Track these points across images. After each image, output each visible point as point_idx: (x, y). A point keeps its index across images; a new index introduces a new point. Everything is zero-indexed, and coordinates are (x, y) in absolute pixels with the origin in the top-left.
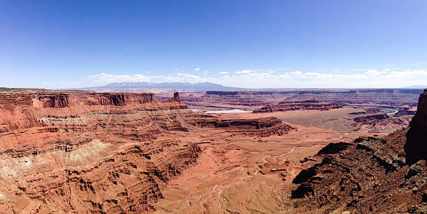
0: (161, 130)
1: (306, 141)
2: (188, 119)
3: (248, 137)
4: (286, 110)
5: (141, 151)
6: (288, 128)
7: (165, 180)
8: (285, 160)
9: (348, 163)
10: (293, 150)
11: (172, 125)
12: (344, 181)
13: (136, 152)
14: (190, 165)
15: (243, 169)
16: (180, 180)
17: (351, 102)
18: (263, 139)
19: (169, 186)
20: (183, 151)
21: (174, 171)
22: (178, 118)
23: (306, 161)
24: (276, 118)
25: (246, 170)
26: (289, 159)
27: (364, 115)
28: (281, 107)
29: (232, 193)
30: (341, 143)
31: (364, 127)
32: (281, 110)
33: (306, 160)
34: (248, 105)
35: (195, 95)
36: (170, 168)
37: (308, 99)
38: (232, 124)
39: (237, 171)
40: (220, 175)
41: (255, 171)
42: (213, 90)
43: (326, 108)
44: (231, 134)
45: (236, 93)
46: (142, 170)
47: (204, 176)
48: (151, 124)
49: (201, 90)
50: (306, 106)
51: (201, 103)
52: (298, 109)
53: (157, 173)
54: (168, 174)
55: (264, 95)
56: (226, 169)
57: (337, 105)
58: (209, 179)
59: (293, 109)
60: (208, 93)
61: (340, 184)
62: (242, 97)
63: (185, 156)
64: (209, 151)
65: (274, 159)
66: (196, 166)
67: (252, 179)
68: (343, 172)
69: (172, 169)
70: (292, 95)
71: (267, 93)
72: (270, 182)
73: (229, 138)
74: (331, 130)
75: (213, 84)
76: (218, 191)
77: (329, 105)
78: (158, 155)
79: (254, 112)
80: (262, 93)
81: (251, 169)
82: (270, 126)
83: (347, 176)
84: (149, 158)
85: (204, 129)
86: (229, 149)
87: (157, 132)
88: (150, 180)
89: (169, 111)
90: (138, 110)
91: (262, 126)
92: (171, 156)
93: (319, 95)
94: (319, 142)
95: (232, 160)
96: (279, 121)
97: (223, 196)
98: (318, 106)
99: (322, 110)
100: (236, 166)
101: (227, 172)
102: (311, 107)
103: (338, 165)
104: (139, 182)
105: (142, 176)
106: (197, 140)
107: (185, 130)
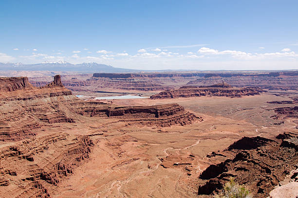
0: (41, 123)
1: (214, 132)
2: (73, 107)
3: (145, 127)
4: (189, 96)
5: (20, 153)
6: (191, 117)
7: (54, 183)
8: (189, 154)
9: (269, 162)
10: (198, 143)
11: (54, 116)
12: (263, 182)
13: (12, 155)
14: (82, 161)
15: (142, 162)
16: (73, 180)
17: (271, 88)
18: (164, 129)
19: (60, 189)
20: (72, 146)
21: (65, 171)
22: (61, 108)
23: (214, 156)
24: (178, 105)
25: (146, 163)
26: (194, 153)
27: (290, 105)
28: (184, 92)
29: (133, 187)
30: (258, 137)
31: (289, 120)
32: (183, 96)
33: (214, 154)
34: (144, 89)
35: (79, 79)
36: (59, 168)
37: (215, 83)
38: (126, 112)
39: (136, 165)
40: (117, 170)
41: (156, 165)
42: (101, 72)
43: (237, 94)
44: (126, 123)
45: (128, 75)
46: (25, 177)
47: (99, 173)
48: (26, 117)
49: (86, 72)
50: (213, 92)
51: (88, 88)
52: (203, 95)
53: (43, 177)
54: (58, 175)
55: (162, 78)
56: (124, 162)
57: (252, 91)
58: (106, 175)
59: (197, 95)
60: (96, 75)
61: (258, 185)
62: (136, 80)
63: (76, 151)
64: (102, 144)
65: (177, 151)
66: (90, 162)
67: (153, 172)
68: (262, 172)
69: (62, 169)
70: (195, 78)
71: (165, 75)
72: (173, 177)
73: (124, 129)
74: (243, 122)
75: (101, 65)
76: (117, 187)
77: (242, 91)
78: (42, 155)
79: (152, 98)
80: (159, 75)
81: (151, 163)
82: (172, 114)
83: (267, 177)
84: (31, 160)
85: (93, 118)
86: (125, 140)
87: (36, 126)
88: (36, 187)
89: (49, 99)
90: (6, 99)
91: (161, 114)
92: (59, 154)
93: (229, 79)
94: (228, 135)
95: (129, 153)
96: (181, 109)
97: (123, 192)
98: (228, 91)
99: (232, 96)
100: (135, 160)
101: (125, 166)
102: (219, 93)
103: (255, 163)
104: (22, 191)
105: (25, 184)
106: (87, 132)
107: (70, 121)
